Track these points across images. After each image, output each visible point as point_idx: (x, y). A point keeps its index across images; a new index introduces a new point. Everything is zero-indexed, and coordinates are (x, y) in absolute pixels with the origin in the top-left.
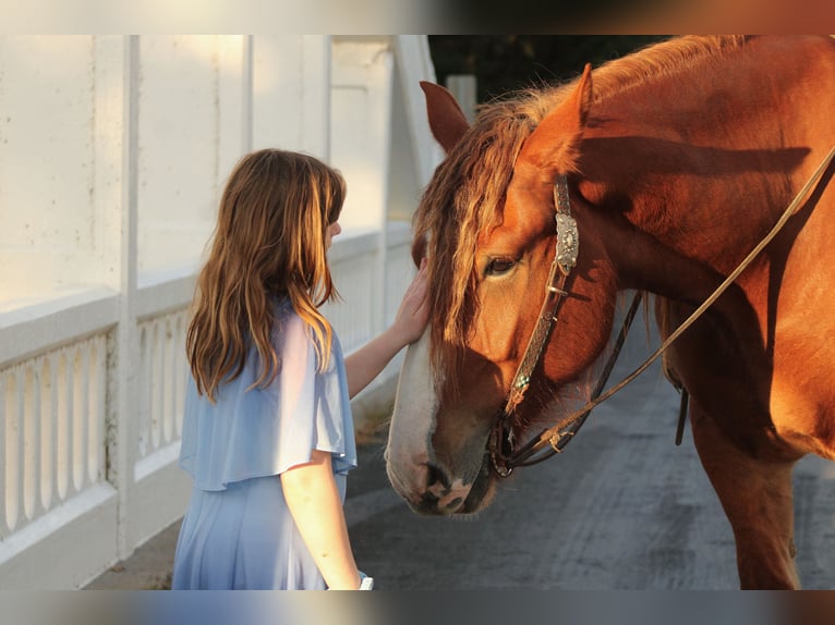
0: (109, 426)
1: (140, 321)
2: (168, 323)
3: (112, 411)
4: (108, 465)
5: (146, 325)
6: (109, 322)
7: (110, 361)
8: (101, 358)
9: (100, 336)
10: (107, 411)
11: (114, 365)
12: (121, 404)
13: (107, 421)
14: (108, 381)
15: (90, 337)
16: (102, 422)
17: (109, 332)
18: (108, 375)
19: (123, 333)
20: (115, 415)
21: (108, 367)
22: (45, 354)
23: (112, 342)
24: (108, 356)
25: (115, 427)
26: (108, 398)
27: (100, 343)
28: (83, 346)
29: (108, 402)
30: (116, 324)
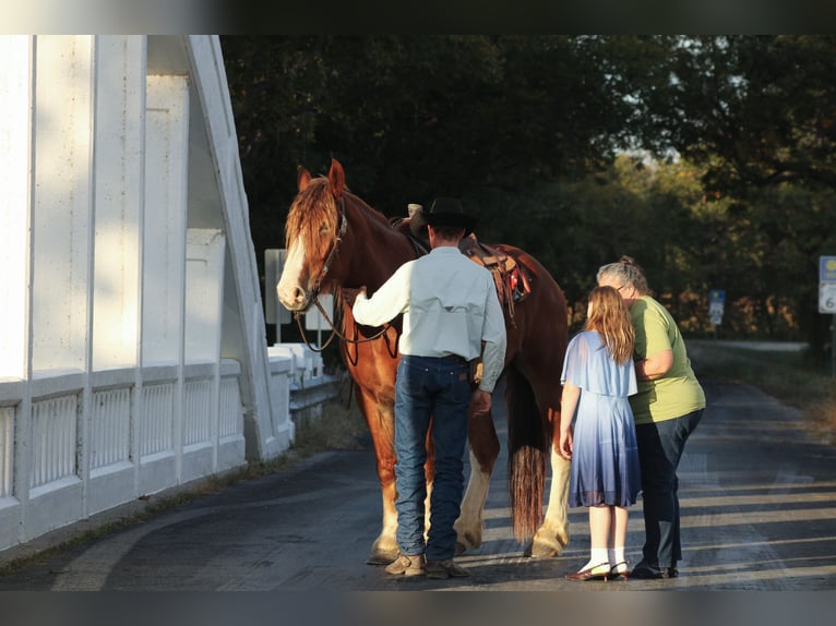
0: (78, 445)
2: (102, 396)
3: (80, 436)
4: (77, 466)
6: (81, 386)
7: (79, 410)
8: (74, 407)
9: (74, 395)
10: (77, 437)
12: (85, 435)
13: (77, 442)
14: (78, 420)
15: (69, 394)
17: (79, 393)
18: (77, 417)
19: (85, 395)
20: (81, 439)
21: (78, 412)
23: (80, 400)
24: (78, 407)
25: (81, 446)
27: (74, 398)
28: (68, 398)
29: (77, 432)
30: (82, 389)
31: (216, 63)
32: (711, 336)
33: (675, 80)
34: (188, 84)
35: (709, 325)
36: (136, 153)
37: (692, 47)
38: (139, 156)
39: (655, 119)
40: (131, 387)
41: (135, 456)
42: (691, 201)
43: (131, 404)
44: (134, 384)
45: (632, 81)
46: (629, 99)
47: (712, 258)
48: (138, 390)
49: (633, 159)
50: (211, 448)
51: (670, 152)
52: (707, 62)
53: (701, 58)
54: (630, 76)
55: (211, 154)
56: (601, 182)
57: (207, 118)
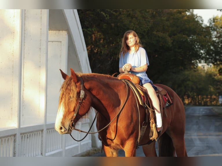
1: (21, 134)
2: (27, 135)
3: (15, 151)
5: (23, 135)
6: (16, 133)
8: (13, 140)
9: (13, 136)
10: (14, 151)
11: (16, 142)
12: (17, 149)
13: (14, 153)
14: (14, 145)
15: (11, 136)
16: (13, 153)
17: (15, 135)
18: (14, 144)
19: (17, 136)
20: (16, 151)
21: (14, 142)
22: (1, 138)
23: (15, 138)
24: (14, 140)
25: (16, 154)
26: (14, 148)
27: (13, 137)
28: (9, 138)
29: (14, 149)
30: (16, 134)
31: (78, 28)
32: (219, 106)
33: (212, 48)
34: (68, 34)
35: (218, 103)
36: (44, 53)
37: (216, 40)
38: (45, 54)
39: (208, 57)
40: (42, 131)
41: (43, 153)
42: (215, 76)
43: (42, 136)
44: (43, 130)
45: (202, 47)
46: (202, 51)
47: (219, 89)
48: (45, 132)
49: (203, 66)
50: (78, 146)
51: (211, 64)
52: (220, 43)
53: (218, 42)
54: (202, 46)
55: (77, 56)
56: (195, 71)
57: (75, 45)
